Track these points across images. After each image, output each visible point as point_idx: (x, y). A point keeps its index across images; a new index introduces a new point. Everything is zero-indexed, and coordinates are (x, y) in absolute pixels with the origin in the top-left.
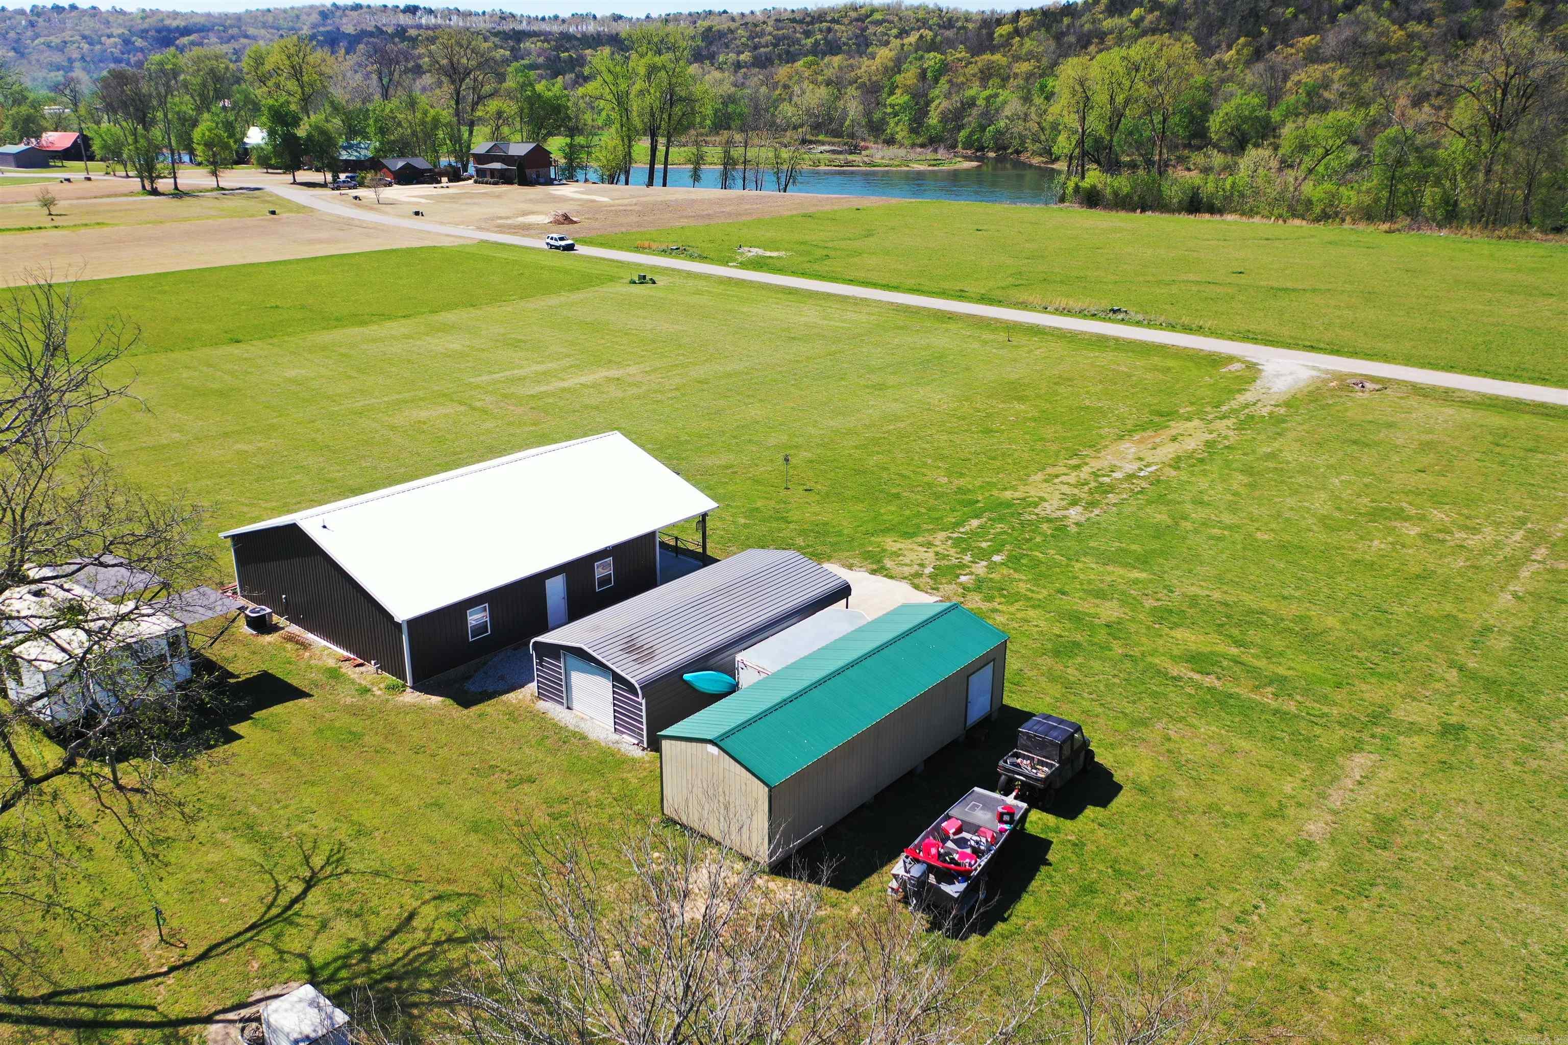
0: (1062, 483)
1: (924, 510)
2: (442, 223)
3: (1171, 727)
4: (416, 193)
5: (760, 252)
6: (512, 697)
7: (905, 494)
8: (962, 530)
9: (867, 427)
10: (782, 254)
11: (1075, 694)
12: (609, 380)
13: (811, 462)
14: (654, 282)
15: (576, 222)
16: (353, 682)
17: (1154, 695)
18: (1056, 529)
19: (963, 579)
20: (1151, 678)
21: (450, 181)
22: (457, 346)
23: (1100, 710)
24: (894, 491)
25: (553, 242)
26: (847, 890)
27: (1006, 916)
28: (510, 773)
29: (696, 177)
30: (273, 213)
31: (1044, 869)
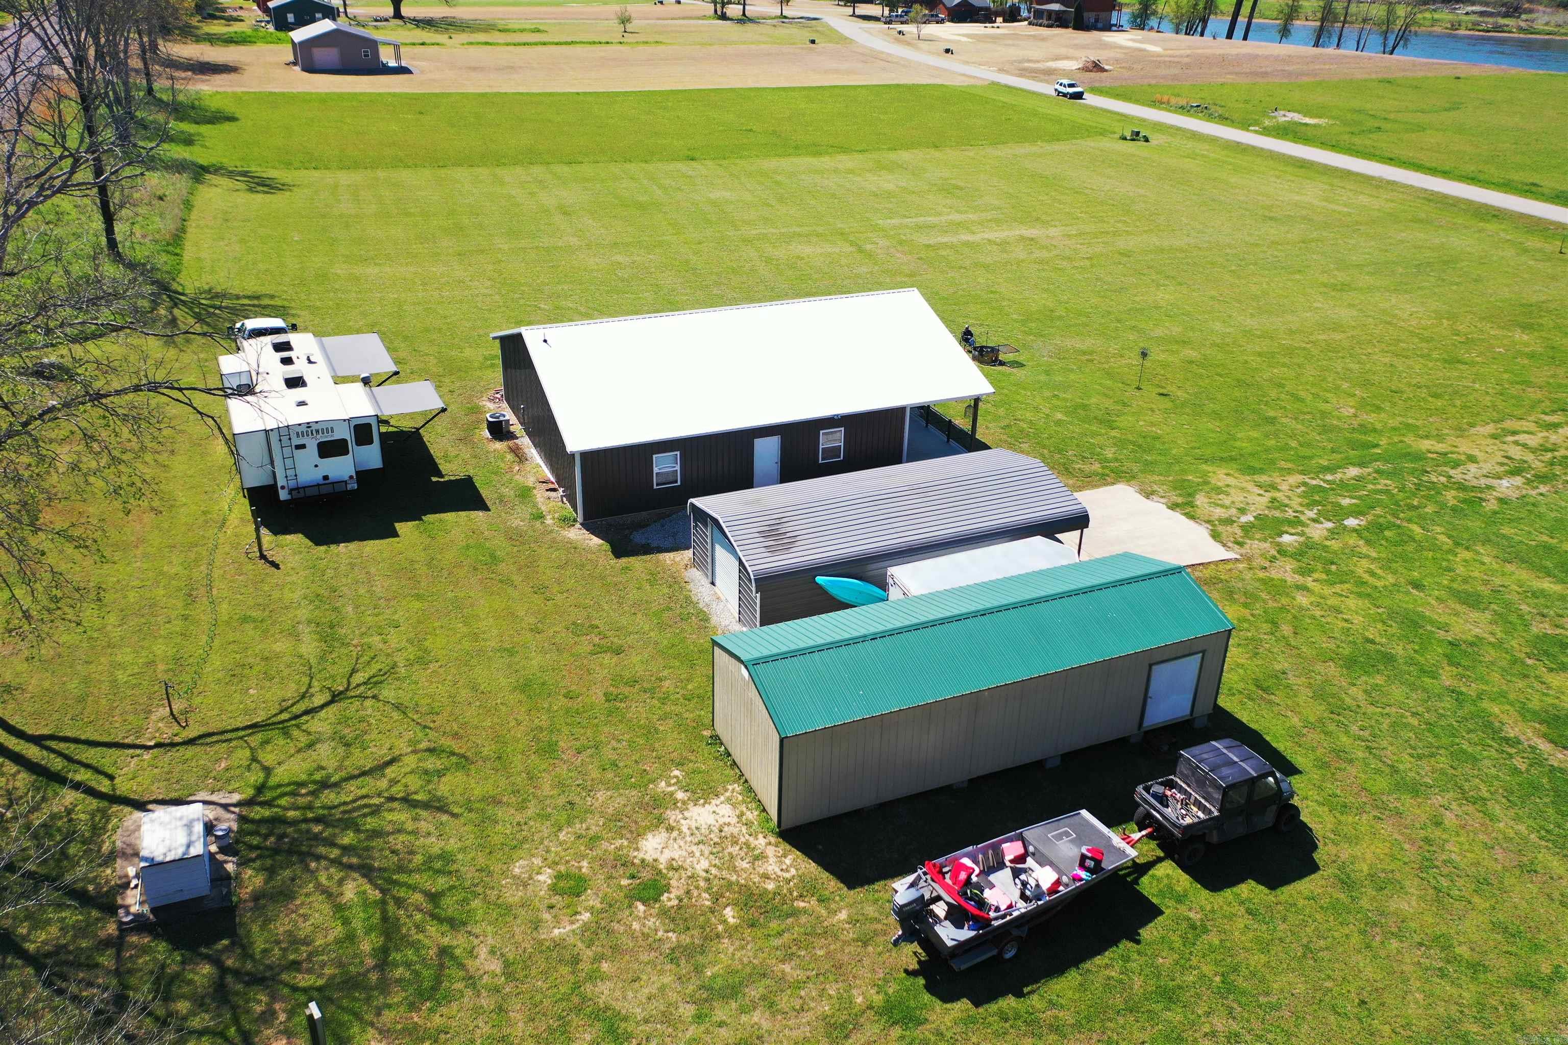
0: (1516, 443)
1: (1294, 444)
2: (967, 63)
3: (1454, 806)
4: (965, 32)
5: (1296, 117)
6: (668, 558)
7: (1284, 420)
8: (1329, 477)
9: (1291, 332)
10: (1322, 121)
11: (1339, 724)
12: (1022, 238)
13: (1191, 362)
14: (1147, 140)
15: (1106, 71)
16: (535, 505)
17: (1459, 756)
18: (1464, 501)
19: (1286, 538)
20: (1470, 731)
21: (1005, 21)
22: (890, 187)
23: (1360, 754)
24: (1272, 414)
25: (1061, 89)
26: (851, 887)
27: (1026, 990)
28: (605, 637)
29: (1285, 32)
30: (813, 42)
31: (1125, 945)
